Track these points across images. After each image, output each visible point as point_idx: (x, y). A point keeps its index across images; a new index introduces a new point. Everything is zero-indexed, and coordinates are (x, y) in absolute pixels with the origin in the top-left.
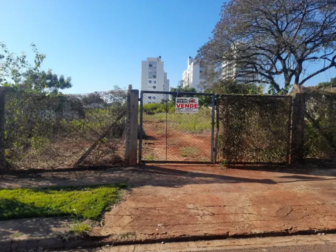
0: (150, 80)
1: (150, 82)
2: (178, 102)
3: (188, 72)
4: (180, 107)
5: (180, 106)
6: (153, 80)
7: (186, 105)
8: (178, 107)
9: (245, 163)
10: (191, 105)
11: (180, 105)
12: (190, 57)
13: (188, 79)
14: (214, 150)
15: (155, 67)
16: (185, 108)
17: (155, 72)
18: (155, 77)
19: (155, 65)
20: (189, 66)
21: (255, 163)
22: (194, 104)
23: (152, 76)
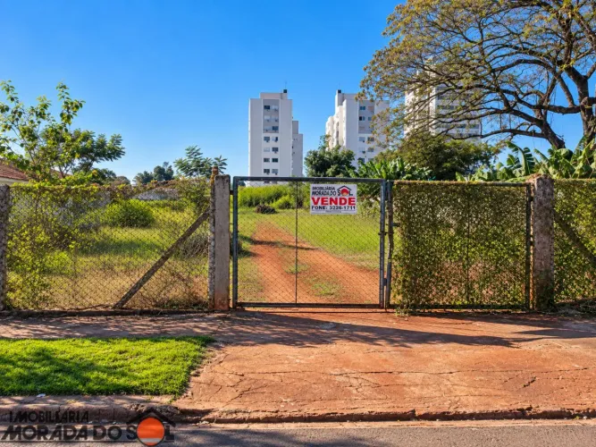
0: (267, 135)
1: (267, 139)
2: (314, 193)
3: (336, 120)
4: (319, 204)
5: (320, 202)
6: (272, 135)
7: (331, 200)
8: (316, 203)
9: (445, 307)
10: (341, 199)
11: (318, 199)
12: (340, 92)
13: (338, 132)
14: (386, 282)
15: (276, 111)
16: (328, 207)
17: (277, 121)
18: (275, 129)
19: (276, 107)
20: (337, 109)
21: (463, 306)
22: (347, 197)
23: (270, 127)
